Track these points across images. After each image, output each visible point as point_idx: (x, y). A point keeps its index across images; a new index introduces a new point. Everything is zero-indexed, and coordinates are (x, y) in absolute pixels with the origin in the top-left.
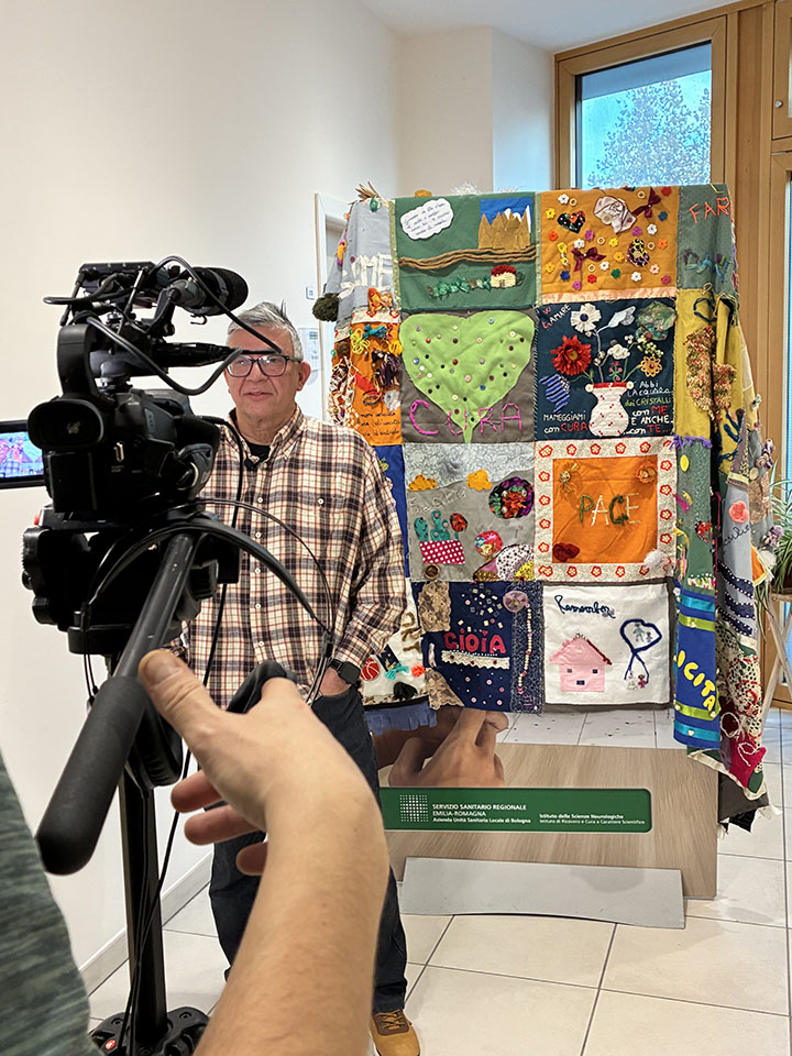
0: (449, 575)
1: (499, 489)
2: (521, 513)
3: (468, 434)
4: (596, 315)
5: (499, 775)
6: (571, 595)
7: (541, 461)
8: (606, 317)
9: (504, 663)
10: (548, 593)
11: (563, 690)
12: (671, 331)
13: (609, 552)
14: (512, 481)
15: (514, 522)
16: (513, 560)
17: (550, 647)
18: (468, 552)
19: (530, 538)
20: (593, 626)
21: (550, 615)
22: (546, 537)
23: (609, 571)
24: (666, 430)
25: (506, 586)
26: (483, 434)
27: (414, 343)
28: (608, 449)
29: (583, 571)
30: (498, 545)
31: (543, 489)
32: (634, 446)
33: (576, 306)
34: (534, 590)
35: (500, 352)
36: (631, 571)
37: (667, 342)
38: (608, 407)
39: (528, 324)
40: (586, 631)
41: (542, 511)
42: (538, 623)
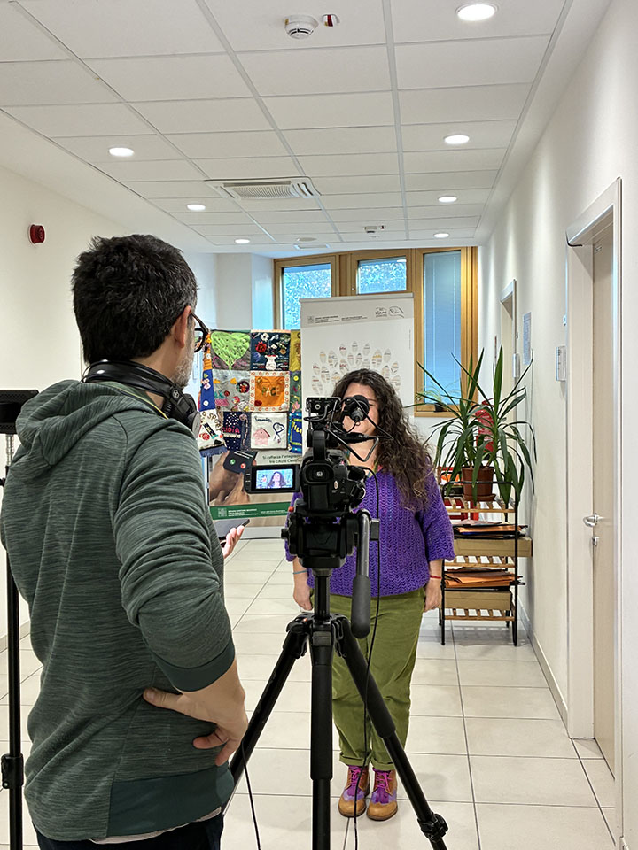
0: (223, 409)
1: (239, 384)
2: (246, 392)
3: (230, 367)
4: (268, 336)
5: (248, 500)
6: (259, 416)
7: (252, 376)
8: (271, 337)
9: (239, 436)
10: (253, 415)
11: (256, 445)
12: (289, 342)
13: (270, 404)
14: (243, 382)
15: (243, 394)
16: (243, 405)
17: (253, 432)
18: (230, 402)
19: (248, 399)
20: (265, 425)
21: (253, 422)
22: (253, 399)
23: (270, 409)
24: (287, 369)
25: (241, 413)
26: (235, 367)
27: (215, 340)
28: (271, 374)
29: (263, 409)
30: (238, 401)
31: (252, 384)
32: (278, 374)
33: (262, 334)
34: (249, 414)
35: (240, 344)
36: (277, 409)
37: (288, 345)
38: (271, 362)
39: (248, 337)
40: (263, 426)
41: (252, 391)
42: (250, 424)
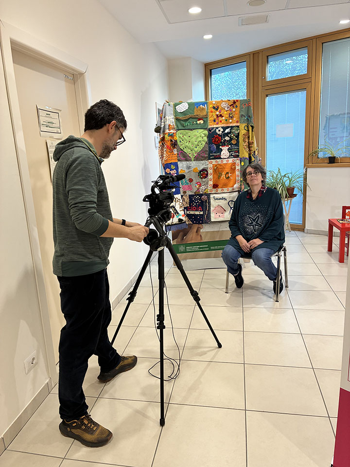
0: (189, 193)
1: (200, 172)
2: (205, 177)
3: (193, 159)
4: (222, 130)
5: (201, 239)
6: (217, 196)
7: (210, 165)
8: (224, 130)
9: (202, 213)
10: (212, 196)
11: (215, 218)
12: (239, 133)
13: (225, 185)
14: (203, 170)
15: (204, 180)
16: (204, 189)
17: (212, 208)
18: (193, 187)
19: (207, 183)
20: (222, 203)
21: (212, 201)
22: (211, 183)
23: (225, 190)
24: (238, 156)
25: (202, 195)
26: (197, 159)
27: (180, 137)
28: (225, 161)
29: (220, 190)
30: (200, 185)
31: (210, 171)
32: (231, 161)
33: (217, 128)
34: (208, 195)
35: (200, 139)
36: (230, 189)
37: (238, 136)
38: (225, 152)
39: (206, 132)
40: (220, 204)
41: (210, 177)
42: (209, 203)
